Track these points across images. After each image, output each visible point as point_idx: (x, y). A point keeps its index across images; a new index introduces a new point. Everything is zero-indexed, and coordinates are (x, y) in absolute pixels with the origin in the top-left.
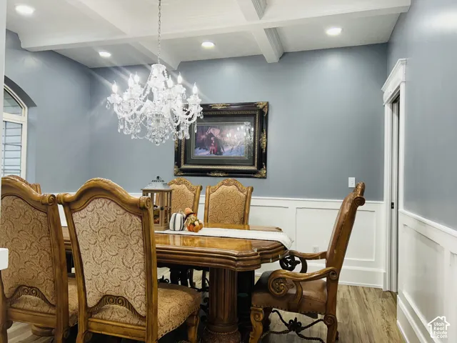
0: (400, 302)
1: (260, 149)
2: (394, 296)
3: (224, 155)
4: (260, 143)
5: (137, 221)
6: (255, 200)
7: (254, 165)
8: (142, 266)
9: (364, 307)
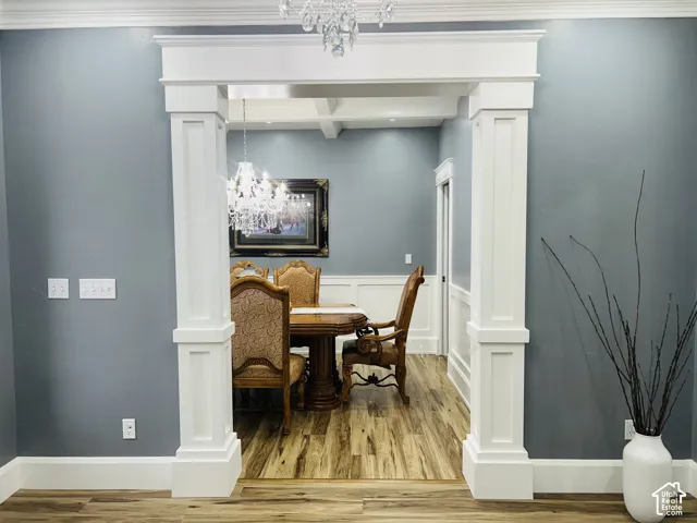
0: (450, 359)
1: (322, 228)
2: (445, 359)
3: (283, 234)
4: (321, 222)
5: (280, 303)
6: (324, 280)
7: (315, 244)
8: (281, 334)
9: (421, 367)
